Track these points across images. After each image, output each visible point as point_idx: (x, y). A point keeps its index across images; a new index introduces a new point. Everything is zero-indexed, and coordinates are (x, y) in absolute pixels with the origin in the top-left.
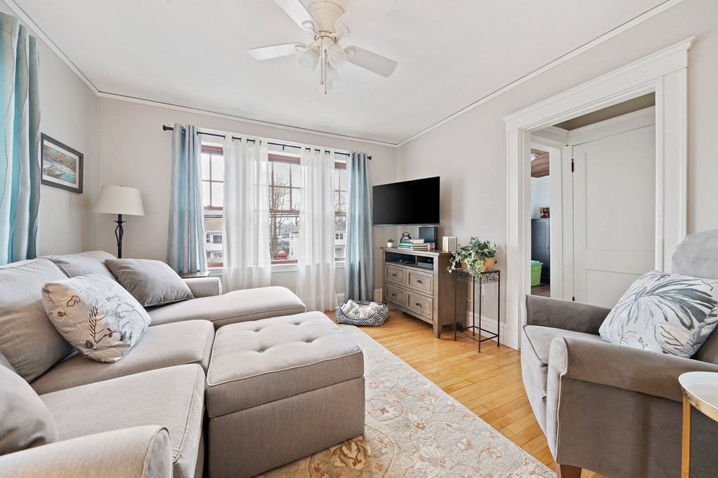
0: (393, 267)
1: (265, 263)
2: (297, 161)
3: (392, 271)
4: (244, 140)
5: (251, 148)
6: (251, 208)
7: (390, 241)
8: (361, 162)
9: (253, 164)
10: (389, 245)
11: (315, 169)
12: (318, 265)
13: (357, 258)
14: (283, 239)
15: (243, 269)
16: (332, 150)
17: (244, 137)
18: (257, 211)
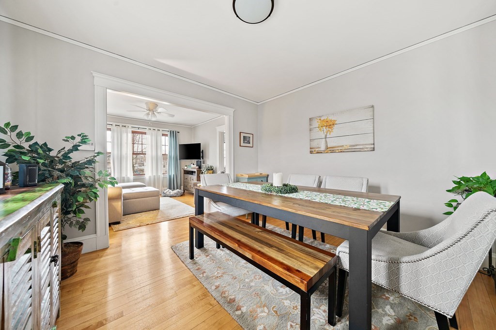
0: (186, 175)
1: (130, 175)
2: (145, 133)
3: (186, 178)
4: (121, 126)
5: (124, 129)
6: (124, 153)
7: (186, 166)
8: (174, 134)
9: (124, 135)
10: (186, 167)
11: (153, 137)
12: (154, 176)
13: (173, 173)
14: (139, 167)
15: (121, 177)
16: (161, 129)
17: (121, 125)
18: (127, 154)
